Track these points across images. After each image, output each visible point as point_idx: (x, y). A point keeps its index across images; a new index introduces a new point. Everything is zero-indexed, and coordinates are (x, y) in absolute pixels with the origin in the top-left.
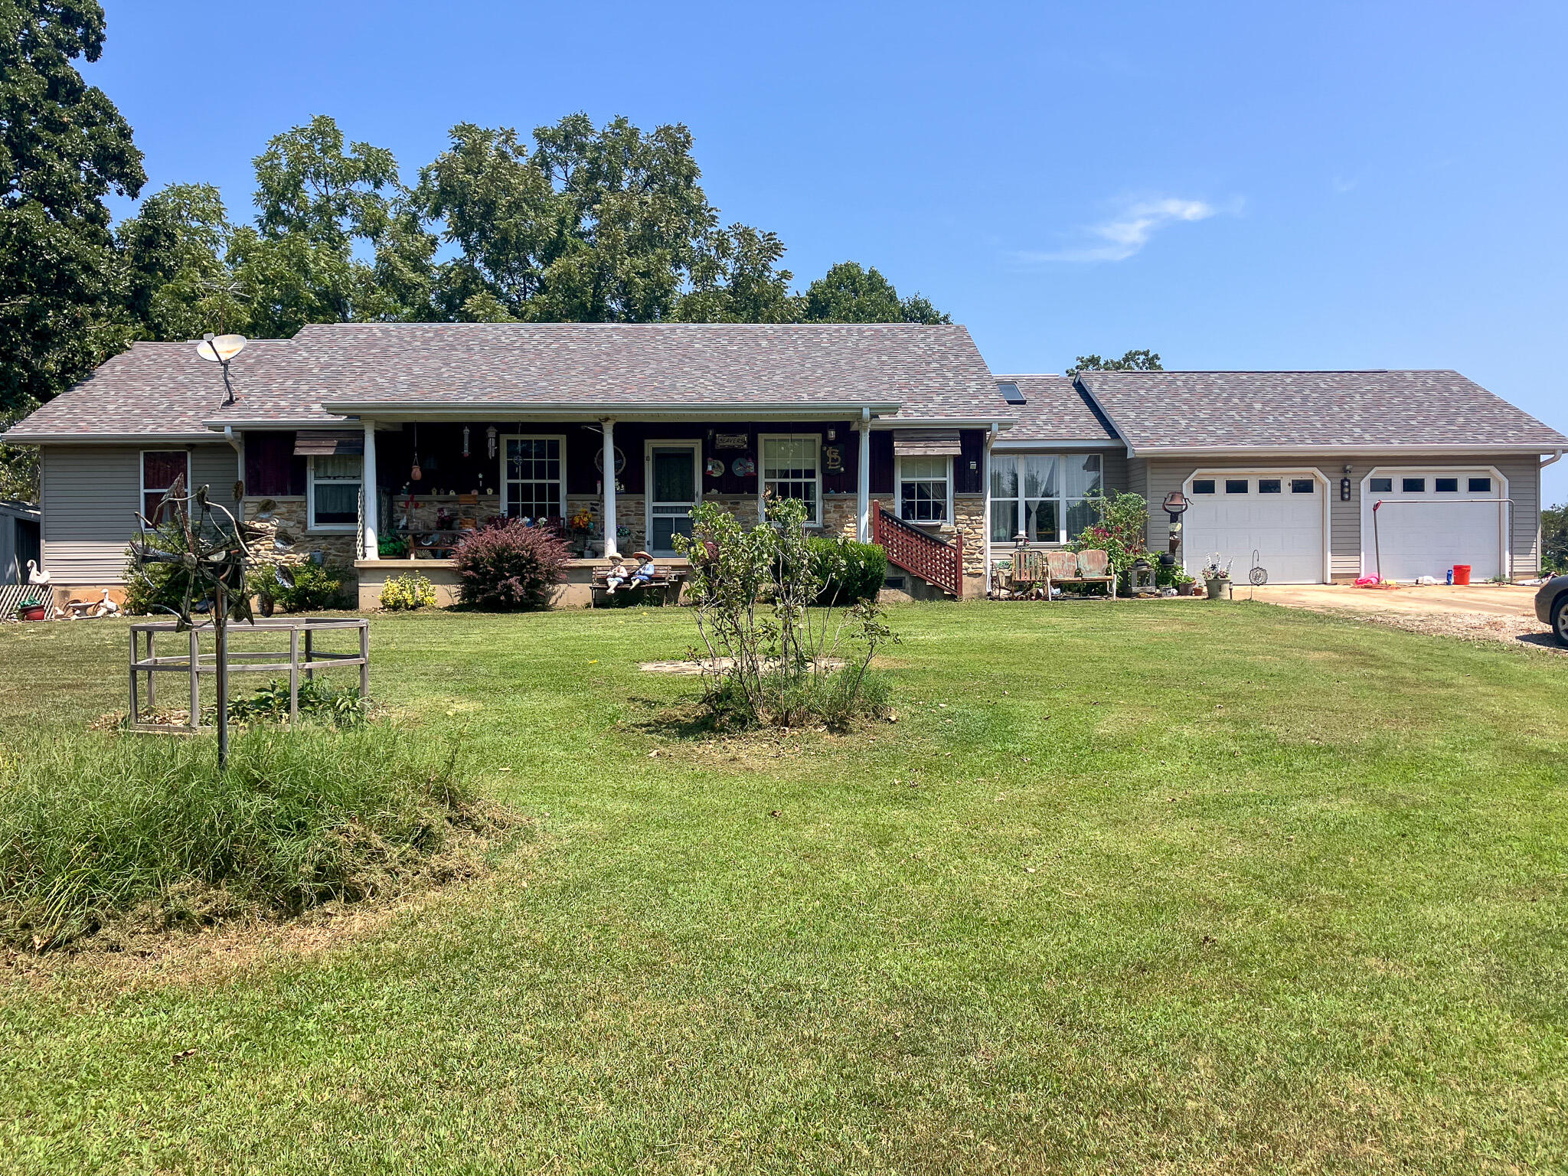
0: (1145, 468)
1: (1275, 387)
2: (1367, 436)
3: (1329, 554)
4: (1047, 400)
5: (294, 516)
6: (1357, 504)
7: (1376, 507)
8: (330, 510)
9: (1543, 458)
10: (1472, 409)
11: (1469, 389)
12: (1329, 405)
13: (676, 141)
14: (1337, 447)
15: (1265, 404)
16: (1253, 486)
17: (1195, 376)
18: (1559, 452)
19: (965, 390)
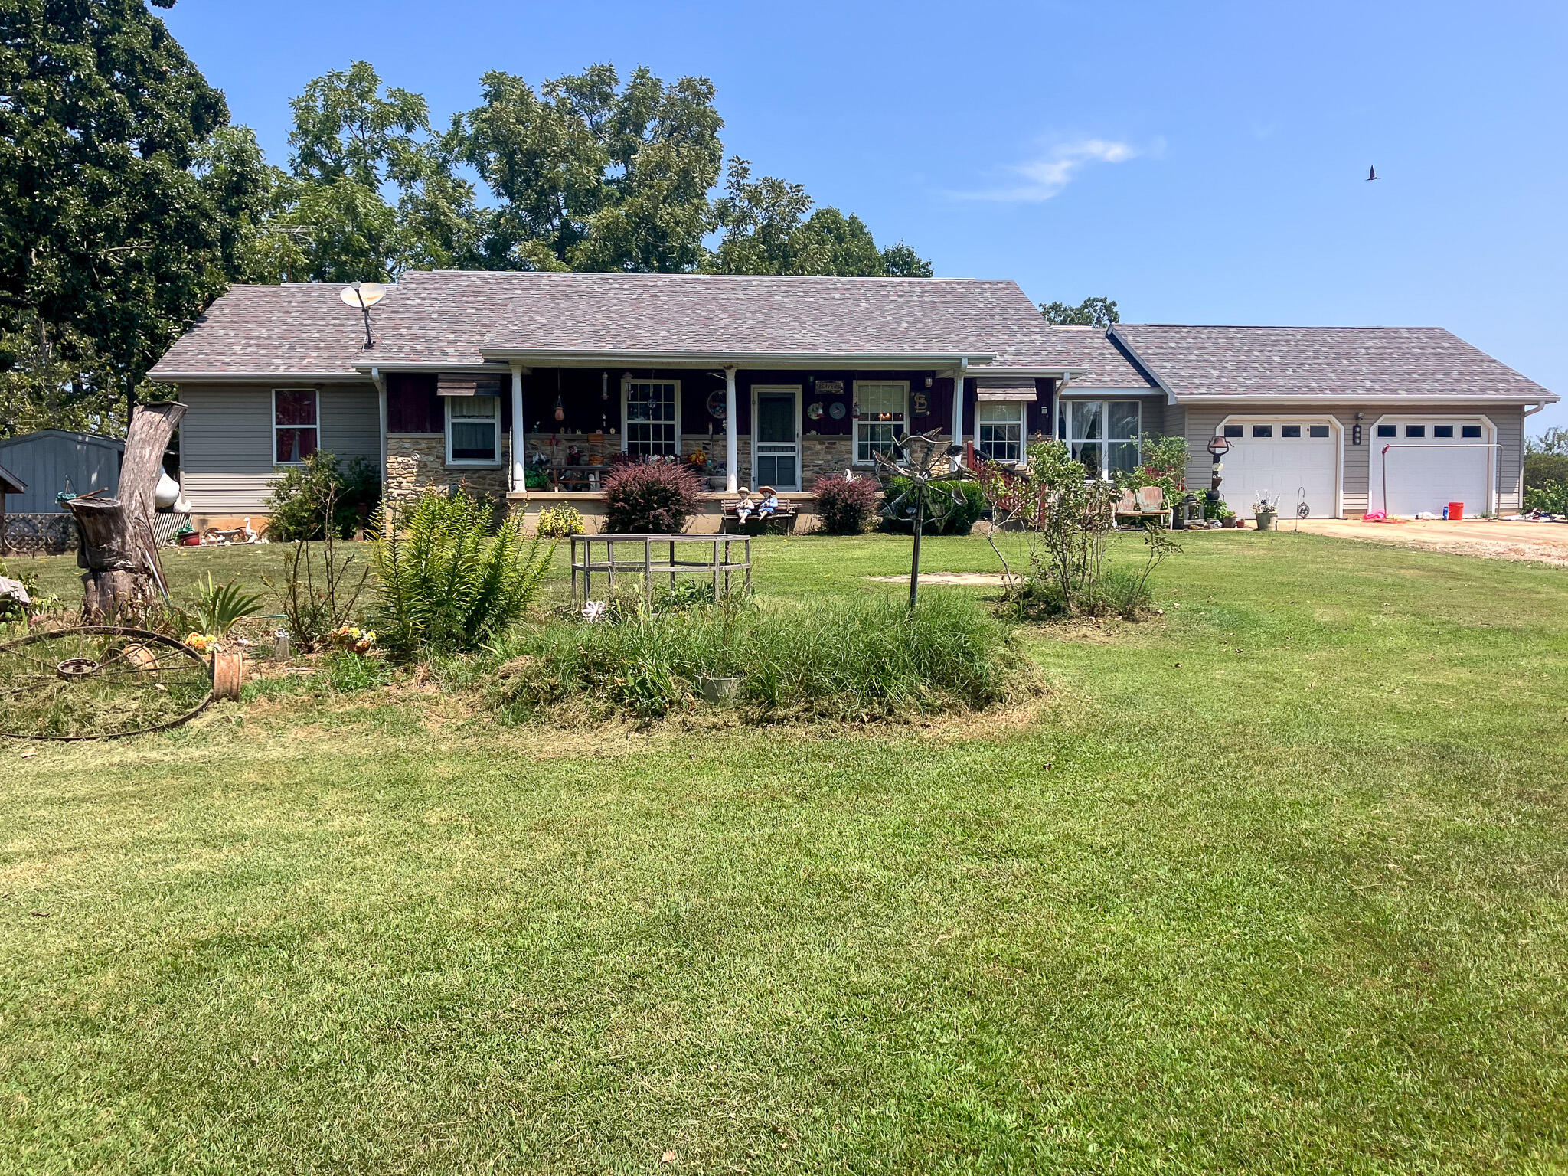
0: (1183, 413)
1: (1288, 341)
2: (1377, 387)
3: (1342, 492)
4: (1086, 351)
5: (434, 452)
6: (1366, 448)
7: (1384, 451)
8: (465, 447)
9: (1527, 408)
10: (1463, 364)
11: (1458, 346)
12: (1338, 359)
13: (697, 91)
14: (1353, 396)
15: (1283, 356)
16: (1277, 431)
17: (1216, 330)
18: (1542, 403)
19: (1032, 341)
